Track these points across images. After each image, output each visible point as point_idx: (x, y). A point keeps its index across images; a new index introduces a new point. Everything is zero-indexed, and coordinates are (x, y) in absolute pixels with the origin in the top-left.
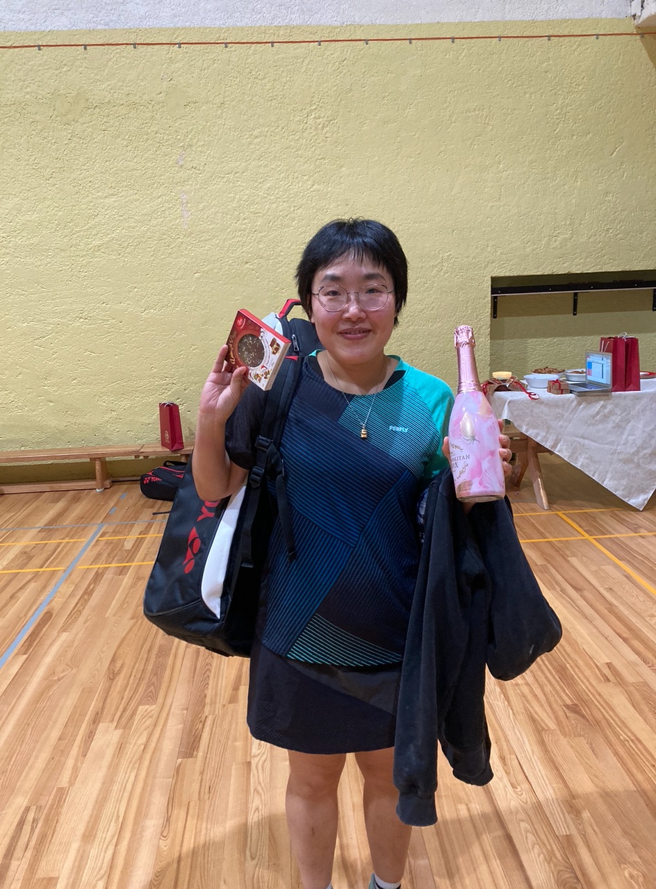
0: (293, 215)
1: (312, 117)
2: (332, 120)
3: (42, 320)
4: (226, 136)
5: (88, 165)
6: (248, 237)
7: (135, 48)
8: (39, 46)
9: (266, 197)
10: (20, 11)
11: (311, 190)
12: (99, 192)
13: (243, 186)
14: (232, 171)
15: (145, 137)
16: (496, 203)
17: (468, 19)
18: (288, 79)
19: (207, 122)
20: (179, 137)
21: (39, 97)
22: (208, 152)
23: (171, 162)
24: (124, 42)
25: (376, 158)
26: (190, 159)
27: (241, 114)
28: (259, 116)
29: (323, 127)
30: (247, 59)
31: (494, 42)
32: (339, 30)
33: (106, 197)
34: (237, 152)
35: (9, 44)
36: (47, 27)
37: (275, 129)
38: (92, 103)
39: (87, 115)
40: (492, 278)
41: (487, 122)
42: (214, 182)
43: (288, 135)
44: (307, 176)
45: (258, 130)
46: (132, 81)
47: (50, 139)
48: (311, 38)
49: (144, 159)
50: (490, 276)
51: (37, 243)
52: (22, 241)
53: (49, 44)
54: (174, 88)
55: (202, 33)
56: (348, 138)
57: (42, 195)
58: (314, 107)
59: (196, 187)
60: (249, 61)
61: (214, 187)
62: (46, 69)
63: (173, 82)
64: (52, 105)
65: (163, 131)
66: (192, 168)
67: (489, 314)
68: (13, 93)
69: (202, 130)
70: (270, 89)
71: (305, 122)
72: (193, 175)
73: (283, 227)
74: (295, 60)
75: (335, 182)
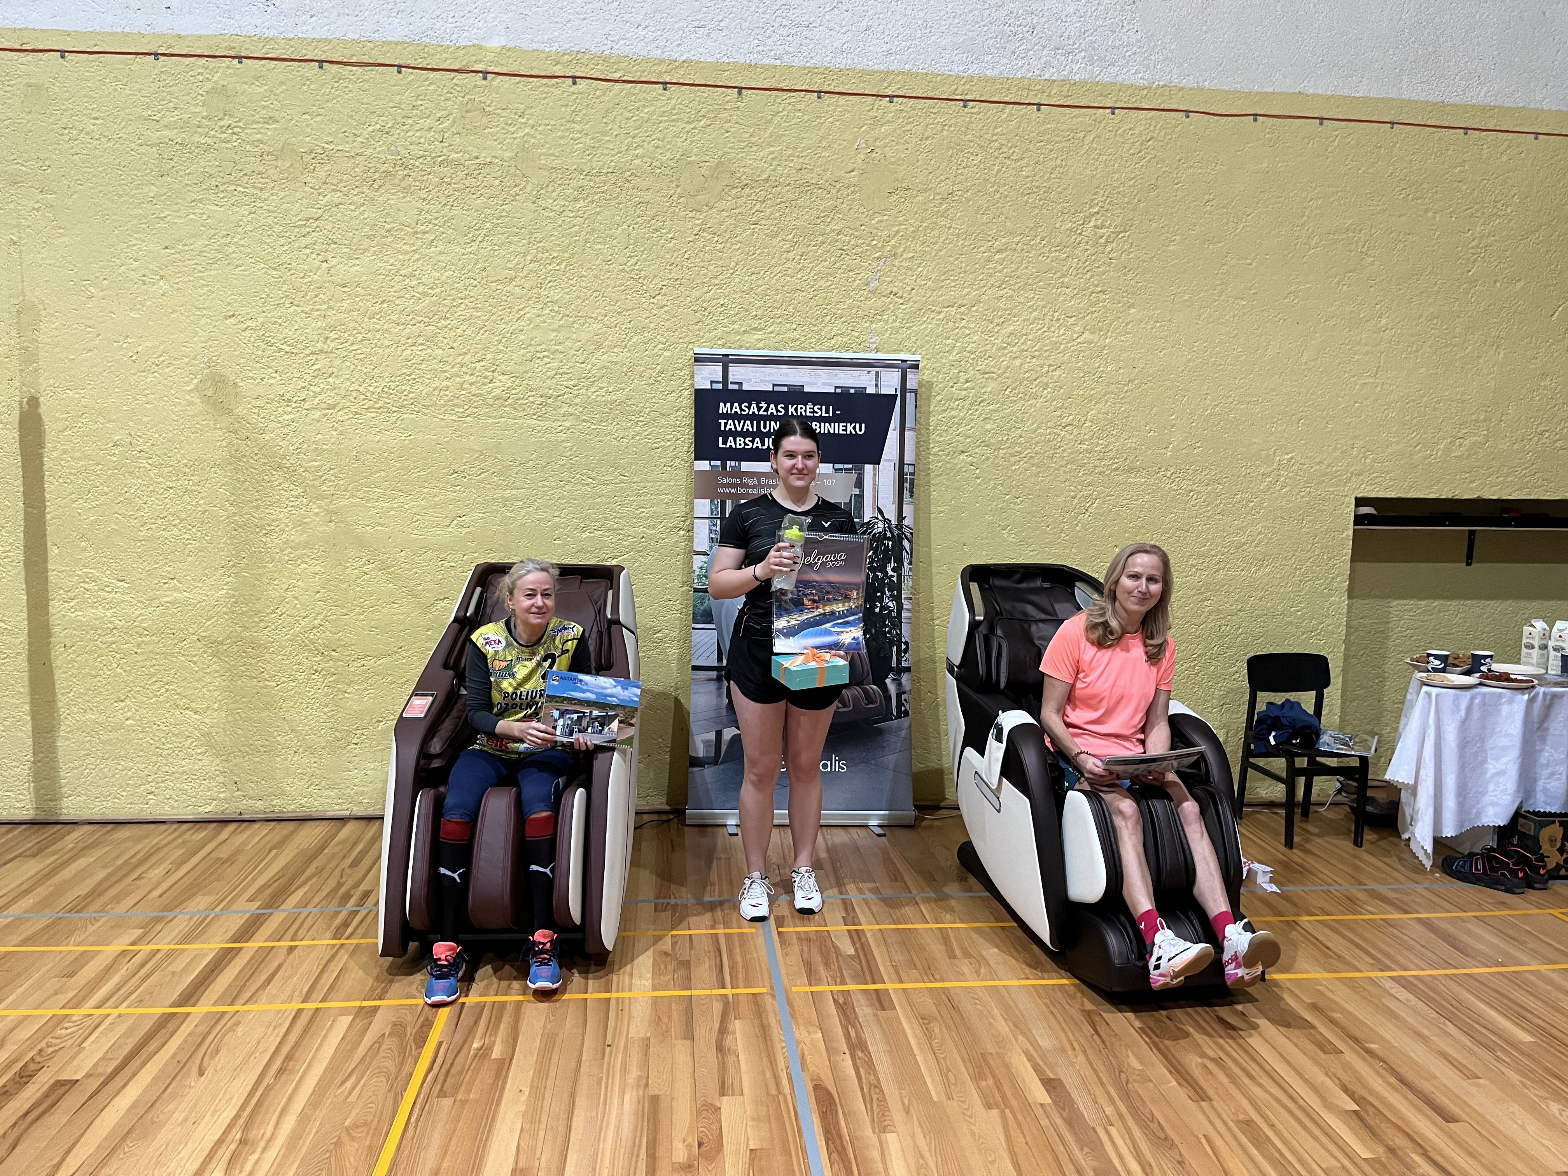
0: (1045, 380)
1: (1092, 224)
2: (1121, 232)
3: (616, 529)
4: (951, 246)
5: (721, 277)
6: (969, 410)
7: (819, 97)
8: (665, 83)
9: (1005, 348)
10: (639, 25)
11: (1079, 340)
12: (734, 322)
13: (969, 329)
14: (956, 303)
15: (820, 239)
16: (1370, 380)
17: (1346, 92)
18: (1058, 162)
19: (922, 222)
20: (874, 242)
21: (658, 164)
22: (920, 269)
23: (858, 282)
24: (803, 88)
25: (1187, 297)
26: (888, 279)
27: (977, 212)
28: (1007, 218)
29: (1107, 242)
30: (995, 128)
31: (1383, 130)
32: (1145, 92)
33: (745, 332)
34: (965, 272)
35: (616, 76)
36: (682, 55)
37: (1030, 241)
38: (739, 179)
39: (730, 198)
40: (1357, 499)
41: (1364, 250)
42: (924, 319)
43: (1050, 252)
44: (1074, 319)
45: (1004, 240)
46: (809, 149)
47: (664, 231)
48: (1100, 101)
49: (815, 275)
50: (1354, 496)
51: (622, 399)
52: (598, 396)
53: (681, 81)
54: (875, 165)
55: (929, 82)
56: (1145, 261)
57: (640, 322)
58: (1096, 210)
59: (894, 325)
60: (998, 130)
61: (923, 327)
62: (673, 121)
63: (874, 155)
64: (674, 179)
65: (851, 232)
66: (891, 293)
67: (1349, 557)
68: (613, 156)
69: (913, 235)
70: (1028, 177)
71: (1079, 231)
72: (891, 306)
73: (1027, 397)
74: (1072, 134)
75: (1118, 331)
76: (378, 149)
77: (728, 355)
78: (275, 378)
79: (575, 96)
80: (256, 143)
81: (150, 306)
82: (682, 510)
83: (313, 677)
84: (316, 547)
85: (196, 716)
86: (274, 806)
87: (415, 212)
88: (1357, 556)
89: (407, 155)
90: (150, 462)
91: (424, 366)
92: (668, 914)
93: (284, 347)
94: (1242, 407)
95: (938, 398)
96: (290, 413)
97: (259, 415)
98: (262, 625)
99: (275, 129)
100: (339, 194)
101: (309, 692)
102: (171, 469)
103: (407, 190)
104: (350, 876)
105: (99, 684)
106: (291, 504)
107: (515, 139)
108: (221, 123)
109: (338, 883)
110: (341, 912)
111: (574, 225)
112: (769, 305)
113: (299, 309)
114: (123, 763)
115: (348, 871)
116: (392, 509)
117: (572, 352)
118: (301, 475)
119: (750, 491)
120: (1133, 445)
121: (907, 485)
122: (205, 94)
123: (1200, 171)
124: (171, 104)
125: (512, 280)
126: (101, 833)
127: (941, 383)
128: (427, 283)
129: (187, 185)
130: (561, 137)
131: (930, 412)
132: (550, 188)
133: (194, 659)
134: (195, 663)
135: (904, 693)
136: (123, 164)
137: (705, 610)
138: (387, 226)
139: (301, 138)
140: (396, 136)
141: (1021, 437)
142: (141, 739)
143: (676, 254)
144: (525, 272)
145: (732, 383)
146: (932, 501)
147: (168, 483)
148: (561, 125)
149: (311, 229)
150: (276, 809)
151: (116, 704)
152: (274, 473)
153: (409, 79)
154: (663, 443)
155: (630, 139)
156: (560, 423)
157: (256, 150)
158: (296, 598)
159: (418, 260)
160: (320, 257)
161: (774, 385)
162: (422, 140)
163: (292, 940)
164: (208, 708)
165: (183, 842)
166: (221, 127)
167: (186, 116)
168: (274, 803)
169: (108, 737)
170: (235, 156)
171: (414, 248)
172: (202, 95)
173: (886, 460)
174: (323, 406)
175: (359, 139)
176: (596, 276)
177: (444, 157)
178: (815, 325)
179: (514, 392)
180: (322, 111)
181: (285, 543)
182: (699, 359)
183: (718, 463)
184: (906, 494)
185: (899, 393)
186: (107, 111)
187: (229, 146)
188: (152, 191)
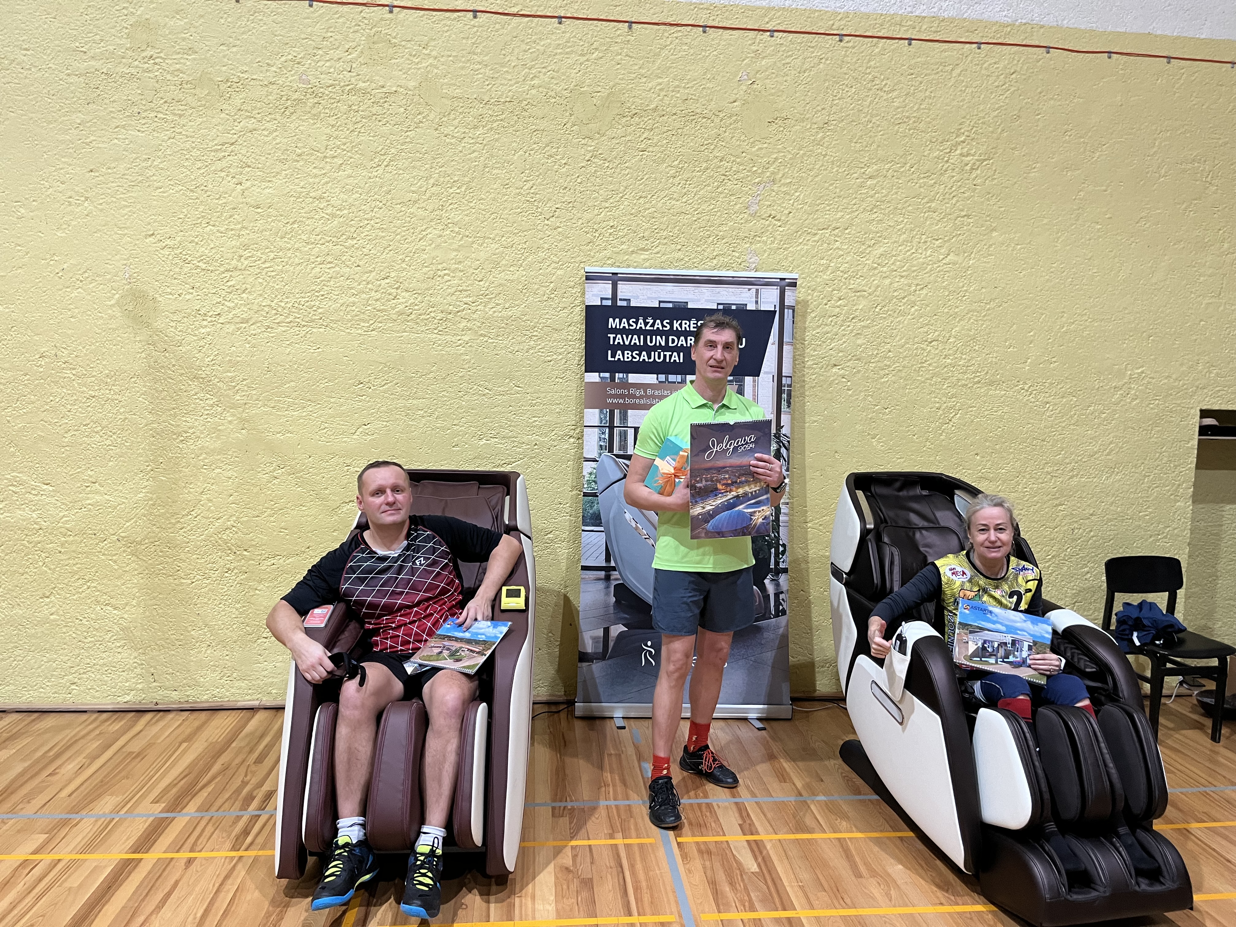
0: (912, 298)
1: (958, 152)
2: (985, 160)
3: (510, 437)
4: (825, 172)
5: (611, 201)
6: (842, 326)
7: (704, 32)
8: (560, 18)
9: (876, 268)
11: (944, 261)
12: (623, 243)
13: (843, 250)
14: (829, 226)
15: (704, 165)
16: (1213, 300)
17: (1191, 34)
18: (928, 93)
19: (800, 149)
20: (755, 169)
21: (553, 94)
22: (797, 194)
23: (739, 205)
24: (690, 23)
25: (1045, 221)
26: (767, 203)
27: (851, 140)
28: (878, 146)
29: (972, 169)
30: (869, 61)
31: (1224, 69)
32: (1009, 29)
33: (633, 252)
34: (839, 197)
35: (514, 10)
37: (900, 168)
38: (629, 108)
39: (620, 127)
40: (1201, 411)
41: (1209, 179)
42: (801, 241)
43: (919, 178)
44: (940, 241)
45: (875, 167)
46: (695, 80)
47: (558, 157)
48: (967, 37)
49: (699, 198)
50: (1199, 408)
51: (518, 315)
52: (495, 312)
53: (575, 15)
54: (757, 96)
55: (808, 18)
56: (1007, 188)
57: (535, 242)
58: (962, 139)
59: (772, 246)
60: (872, 63)
61: (799, 248)
62: (567, 53)
63: (755, 86)
64: (568, 108)
65: (732, 159)
66: (770, 216)
67: (1194, 465)
68: (511, 86)
69: (791, 161)
70: (898, 108)
71: (946, 159)
72: (769, 228)
73: (896, 315)
74: (941, 68)
75: (982, 253)
76: (290, 78)
77: (617, 274)
78: (192, 293)
79: (475, 29)
80: (176, 73)
81: (75, 226)
82: (572, 419)
83: (226, 575)
84: (230, 453)
85: (115, 612)
86: (188, 696)
87: (324, 137)
88: (1202, 463)
89: (317, 84)
90: (74, 372)
91: (332, 283)
92: (566, 819)
93: (201, 264)
94: (1096, 324)
95: (813, 315)
96: (206, 326)
97: (176, 328)
98: (179, 526)
99: (195, 59)
100: (253, 120)
101: (223, 589)
102: (94, 379)
103: (316, 116)
104: (254, 773)
105: (26, 581)
106: (206, 412)
107: (419, 69)
108: (144, 54)
109: (242, 782)
110: (242, 816)
111: (474, 151)
112: (656, 227)
113: (215, 229)
114: (48, 655)
115: (253, 768)
116: (301, 417)
117: (472, 271)
118: (216, 385)
119: (637, 401)
120: (994, 360)
121: (784, 396)
122: (129, 27)
123: (1059, 103)
124: (98, 37)
125: (415, 202)
126: (26, 722)
127: (815, 301)
128: (335, 205)
129: (111, 112)
130: (463, 68)
131: (805, 328)
132: (452, 116)
133: (114, 558)
134: (115, 562)
135: (782, 592)
136: (51, 92)
137: (594, 513)
138: (298, 151)
139: (218, 67)
140: (307, 66)
141: (890, 351)
142: (64, 633)
143: (568, 179)
144: (428, 195)
145: (621, 300)
146: (807, 411)
147: (90, 392)
148: (463, 57)
149: (227, 154)
150: (191, 699)
151: (42, 600)
152: (191, 383)
153: (321, 12)
154: (555, 357)
155: (527, 70)
156: (459, 338)
157: (176, 79)
158: (210, 500)
159: (327, 183)
160: (234, 180)
161: (660, 302)
162: (332, 70)
163: (192, 850)
164: (127, 604)
165: (100, 734)
166: (144, 58)
167: (111, 48)
168: (187, 693)
169: (33, 631)
170: (157, 85)
171: (324, 172)
172: (127, 28)
173: (766, 373)
174: (238, 320)
175: (274, 69)
176: (494, 199)
177: (351, 86)
178: (698, 246)
179: (416, 307)
180: (238, 42)
181: (200, 449)
182: (590, 278)
183: (607, 375)
184: (784, 404)
185: (777, 309)
186: (37, 42)
187: (151, 75)
188: (78, 118)
